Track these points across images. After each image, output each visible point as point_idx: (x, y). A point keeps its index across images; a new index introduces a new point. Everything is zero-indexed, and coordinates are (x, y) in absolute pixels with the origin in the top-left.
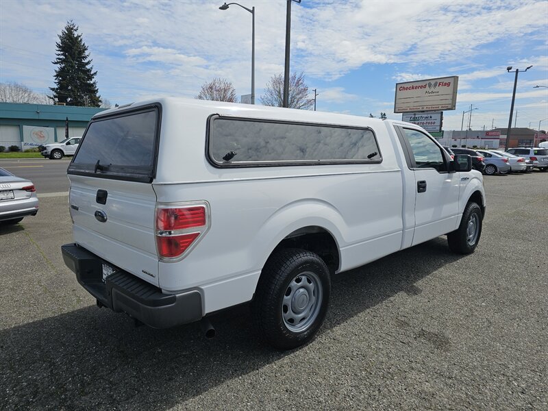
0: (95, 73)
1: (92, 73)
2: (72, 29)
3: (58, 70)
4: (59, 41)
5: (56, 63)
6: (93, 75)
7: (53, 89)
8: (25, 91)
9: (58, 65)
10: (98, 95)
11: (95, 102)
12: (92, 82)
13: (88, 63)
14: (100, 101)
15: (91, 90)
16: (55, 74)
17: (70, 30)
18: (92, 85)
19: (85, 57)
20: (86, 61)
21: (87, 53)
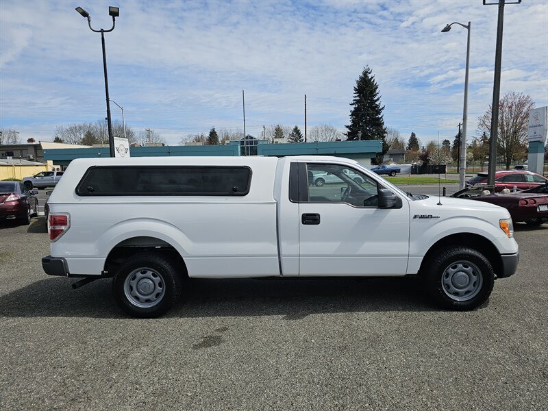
0: (383, 108)
1: (380, 108)
2: (367, 72)
3: (353, 109)
4: (356, 86)
5: (352, 104)
6: (381, 109)
7: (347, 127)
8: (332, 130)
9: (354, 106)
10: (384, 127)
11: (381, 133)
12: (380, 116)
13: (378, 100)
14: (386, 133)
15: (378, 123)
16: (351, 114)
17: (365, 73)
18: (379, 119)
19: (376, 95)
20: (375, 99)
21: (377, 91)
